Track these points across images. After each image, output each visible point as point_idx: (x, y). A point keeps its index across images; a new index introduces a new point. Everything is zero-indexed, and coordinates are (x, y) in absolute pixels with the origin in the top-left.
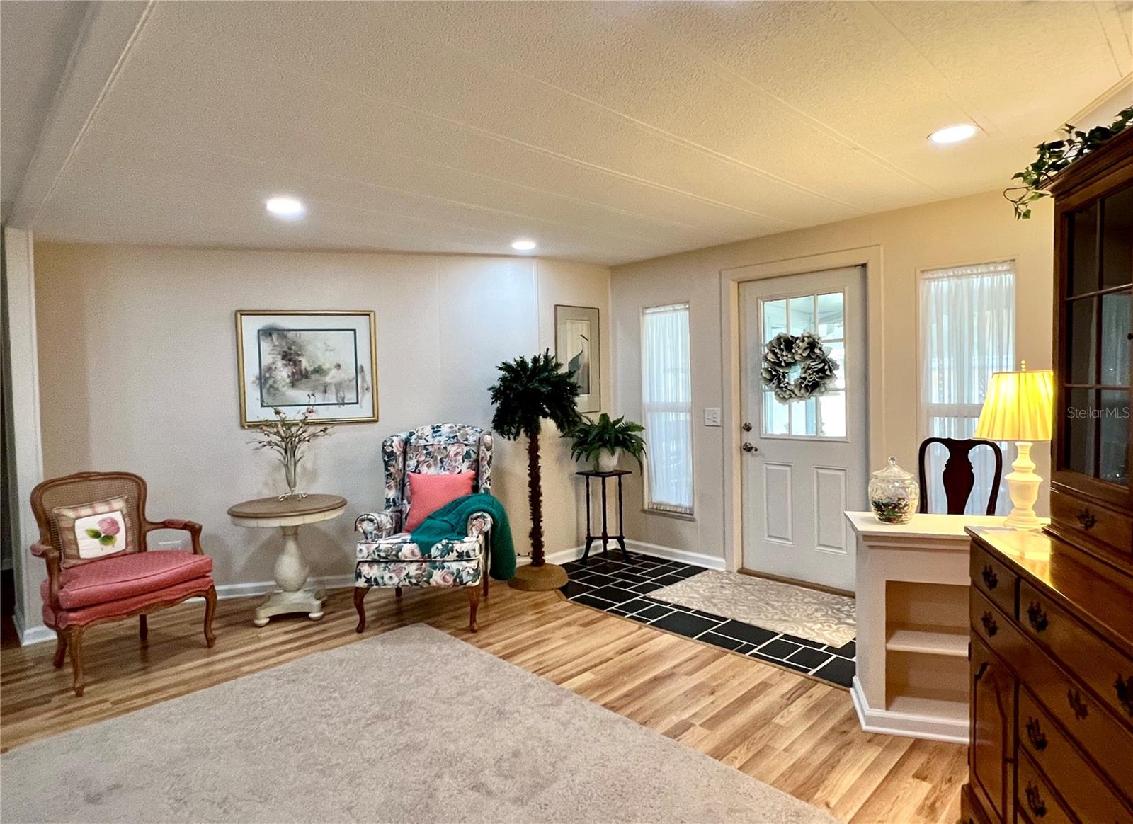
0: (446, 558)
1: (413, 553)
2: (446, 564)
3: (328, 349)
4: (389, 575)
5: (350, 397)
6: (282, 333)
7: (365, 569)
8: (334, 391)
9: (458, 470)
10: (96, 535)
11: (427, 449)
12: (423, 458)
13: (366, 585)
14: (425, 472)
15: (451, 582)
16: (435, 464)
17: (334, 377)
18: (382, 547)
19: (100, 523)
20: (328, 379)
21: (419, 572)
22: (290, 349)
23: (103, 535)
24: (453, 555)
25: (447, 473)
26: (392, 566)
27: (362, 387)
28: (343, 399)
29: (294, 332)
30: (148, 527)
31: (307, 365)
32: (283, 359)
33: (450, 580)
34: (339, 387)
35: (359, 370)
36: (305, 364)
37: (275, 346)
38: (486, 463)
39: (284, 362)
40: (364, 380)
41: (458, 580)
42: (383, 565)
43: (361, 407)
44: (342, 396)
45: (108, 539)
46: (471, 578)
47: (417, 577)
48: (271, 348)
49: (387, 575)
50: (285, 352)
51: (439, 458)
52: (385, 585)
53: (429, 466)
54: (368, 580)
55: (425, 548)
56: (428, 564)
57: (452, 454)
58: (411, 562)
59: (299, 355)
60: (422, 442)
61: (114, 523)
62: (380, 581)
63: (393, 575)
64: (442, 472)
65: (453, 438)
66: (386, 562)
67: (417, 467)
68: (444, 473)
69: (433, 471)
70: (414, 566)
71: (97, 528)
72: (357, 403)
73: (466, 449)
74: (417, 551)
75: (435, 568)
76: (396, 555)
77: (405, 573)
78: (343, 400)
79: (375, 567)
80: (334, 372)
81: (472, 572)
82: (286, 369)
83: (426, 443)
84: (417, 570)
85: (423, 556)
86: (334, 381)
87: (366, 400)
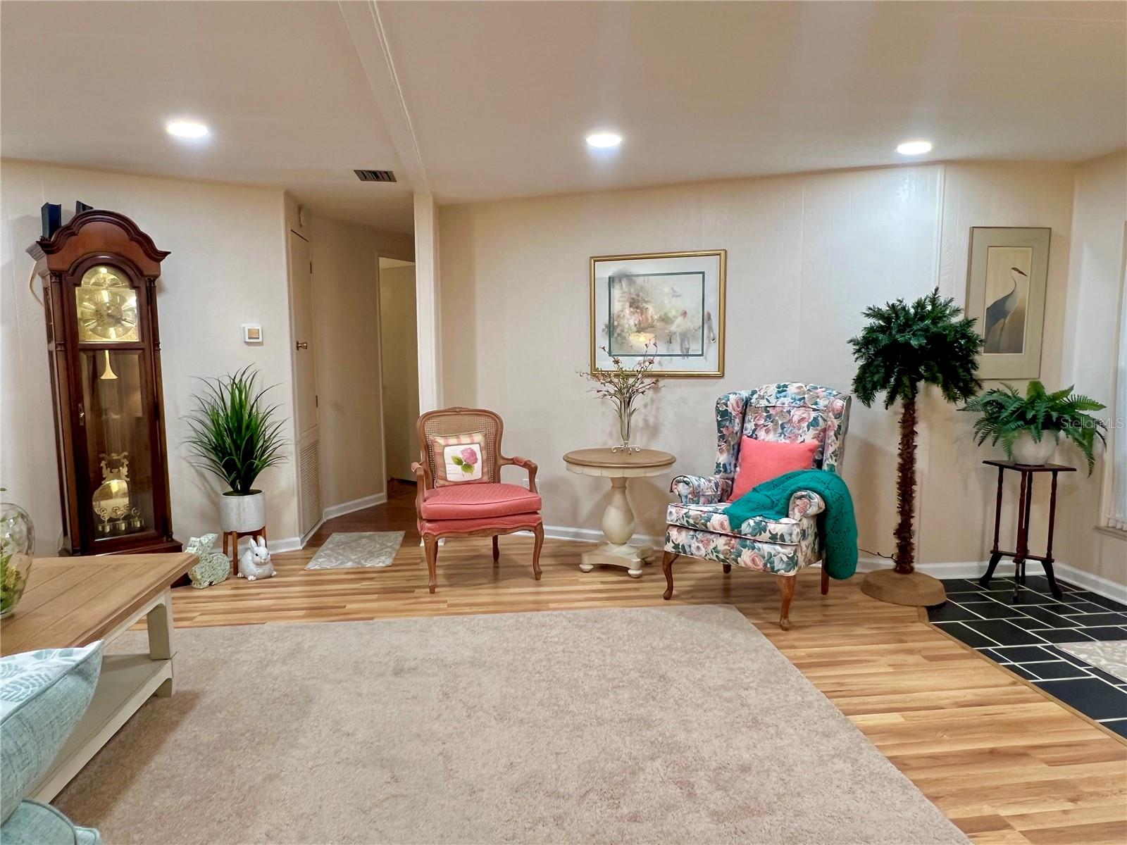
0: (758, 538)
1: (722, 525)
2: (757, 545)
3: (675, 295)
4: (697, 544)
5: (695, 347)
6: (630, 278)
7: (674, 533)
8: (679, 340)
9: (800, 439)
10: (459, 462)
11: (768, 412)
12: (762, 422)
13: (673, 550)
14: (762, 438)
15: (761, 566)
16: (775, 430)
17: (679, 326)
18: (692, 513)
19: (463, 452)
20: (673, 328)
21: (727, 547)
22: (638, 295)
23: (464, 463)
24: (766, 536)
25: (788, 441)
26: (700, 535)
27: (709, 337)
28: (688, 349)
29: (643, 278)
30: (501, 462)
31: (654, 313)
32: (630, 306)
33: (760, 564)
34: (684, 337)
35: (706, 319)
36: (652, 311)
37: (623, 293)
38: (832, 433)
39: (632, 309)
40: (710, 329)
41: (769, 565)
42: (692, 533)
43: (705, 358)
44: (687, 346)
45: (468, 467)
46: (784, 566)
47: (725, 553)
48: (621, 295)
49: (695, 544)
50: (633, 299)
51: (780, 422)
52: (692, 554)
53: (767, 431)
54: (676, 546)
55: (736, 522)
56: (738, 540)
57: (795, 419)
58: (721, 535)
59: (646, 302)
60: (763, 403)
61: (473, 454)
62: (687, 549)
63: (701, 545)
64: (782, 440)
65: (800, 400)
66: (695, 531)
67: (754, 431)
68: (784, 441)
69: (771, 437)
70: (723, 540)
71: (461, 456)
72: (702, 355)
73: (813, 414)
74: (727, 524)
75: (744, 547)
76: (706, 526)
77: (712, 546)
78: (688, 352)
79: (684, 533)
80: (679, 320)
81: (785, 559)
82: (633, 317)
83: (767, 404)
84: (724, 545)
85: (732, 530)
86: (679, 330)
87: (712, 352)
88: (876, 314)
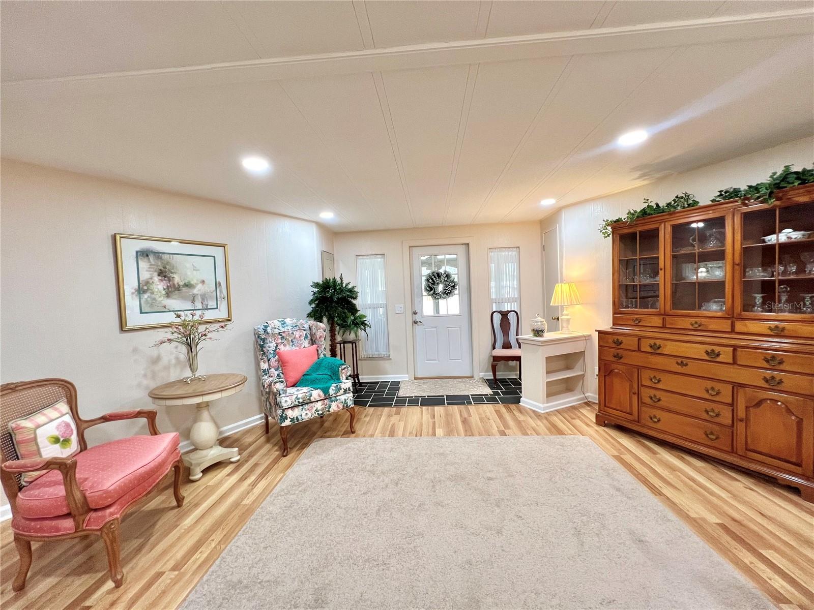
0: (338, 394)
1: (319, 396)
2: (338, 398)
3: (195, 269)
4: (305, 412)
5: (212, 304)
6: (158, 255)
7: (290, 413)
8: (200, 299)
9: (303, 346)
10: (56, 440)
11: (281, 335)
12: (280, 341)
13: (291, 423)
14: (283, 349)
15: (342, 408)
16: (289, 344)
17: (199, 290)
18: (300, 396)
19: (58, 428)
20: (195, 291)
21: (323, 406)
22: (165, 268)
23: (62, 439)
24: (342, 392)
25: (297, 348)
26: (306, 407)
27: (220, 297)
28: (207, 305)
29: (168, 255)
30: (85, 425)
31: (180, 281)
32: (159, 275)
33: (341, 407)
34: (204, 297)
35: (218, 285)
36: (177, 279)
37: (151, 265)
38: (323, 339)
39: (160, 278)
40: (221, 292)
41: (345, 405)
42: (301, 407)
43: (220, 311)
44: (207, 303)
45: (64, 443)
47: (323, 409)
48: (149, 266)
49: (304, 413)
50: (161, 270)
51: (290, 339)
52: (303, 420)
53: (285, 345)
54: (292, 420)
55: (326, 391)
56: (327, 400)
57: (297, 336)
58: (317, 401)
59: (172, 273)
60: (277, 331)
61: (68, 425)
62: (300, 418)
63: (308, 412)
64: (294, 348)
65: (296, 326)
66: (302, 405)
67: (276, 347)
68: (295, 348)
69: (288, 348)
70: (320, 403)
71: (56, 433)
72: (217, 308)
73: (305, 332)
74: (322, 394)
75: (332, 401)
76: (309, 399)
77: (315, 409)
78: (207, 307)
79: (296, 410)
80: (200, 286)
82: (162, 284)
83: (279, 331)
84: (322, 405)
85: (325, 395)
86: (199, 293)
87: (223, 306)
88: (316, 285)
